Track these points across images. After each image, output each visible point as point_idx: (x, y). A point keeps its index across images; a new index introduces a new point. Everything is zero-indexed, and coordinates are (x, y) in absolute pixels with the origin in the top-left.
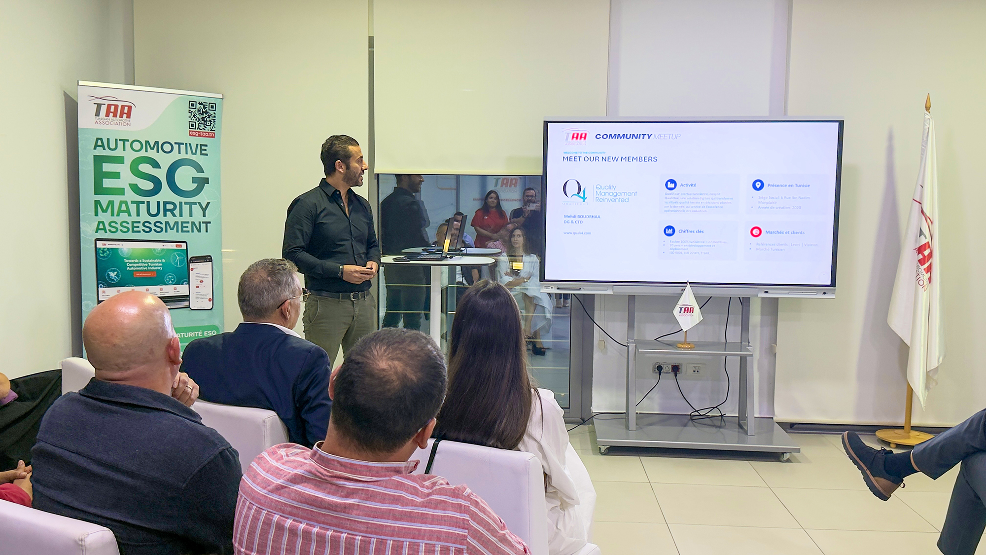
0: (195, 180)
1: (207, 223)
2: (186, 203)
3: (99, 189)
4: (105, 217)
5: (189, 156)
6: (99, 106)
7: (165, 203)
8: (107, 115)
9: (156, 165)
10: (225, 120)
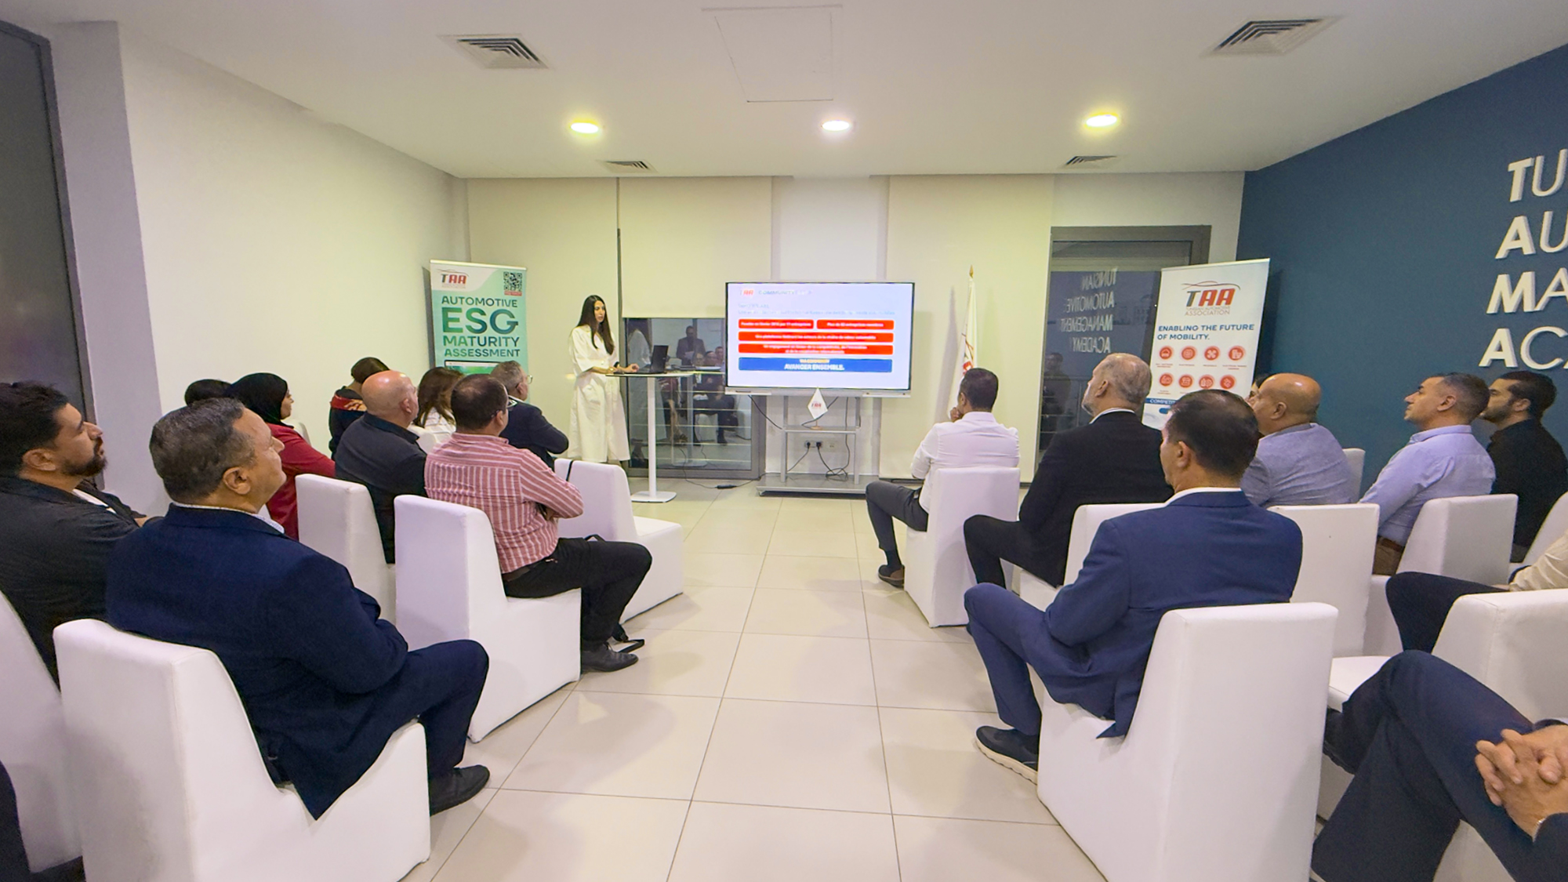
0: (509, 323)
1: (517, 351)
2: (503, 338)
3: (446, 329)
4: (451, 346)
5: (505, 307)
6: (444, 276)
7: (490, 338)
8: (450, 281)
9: (483, 313)
10: (528, 284)
